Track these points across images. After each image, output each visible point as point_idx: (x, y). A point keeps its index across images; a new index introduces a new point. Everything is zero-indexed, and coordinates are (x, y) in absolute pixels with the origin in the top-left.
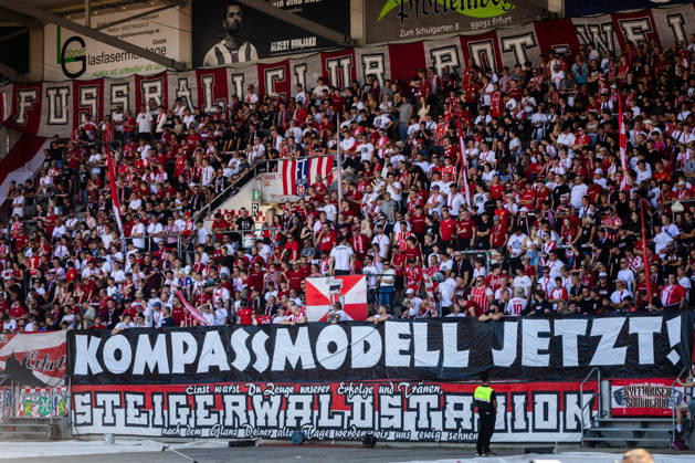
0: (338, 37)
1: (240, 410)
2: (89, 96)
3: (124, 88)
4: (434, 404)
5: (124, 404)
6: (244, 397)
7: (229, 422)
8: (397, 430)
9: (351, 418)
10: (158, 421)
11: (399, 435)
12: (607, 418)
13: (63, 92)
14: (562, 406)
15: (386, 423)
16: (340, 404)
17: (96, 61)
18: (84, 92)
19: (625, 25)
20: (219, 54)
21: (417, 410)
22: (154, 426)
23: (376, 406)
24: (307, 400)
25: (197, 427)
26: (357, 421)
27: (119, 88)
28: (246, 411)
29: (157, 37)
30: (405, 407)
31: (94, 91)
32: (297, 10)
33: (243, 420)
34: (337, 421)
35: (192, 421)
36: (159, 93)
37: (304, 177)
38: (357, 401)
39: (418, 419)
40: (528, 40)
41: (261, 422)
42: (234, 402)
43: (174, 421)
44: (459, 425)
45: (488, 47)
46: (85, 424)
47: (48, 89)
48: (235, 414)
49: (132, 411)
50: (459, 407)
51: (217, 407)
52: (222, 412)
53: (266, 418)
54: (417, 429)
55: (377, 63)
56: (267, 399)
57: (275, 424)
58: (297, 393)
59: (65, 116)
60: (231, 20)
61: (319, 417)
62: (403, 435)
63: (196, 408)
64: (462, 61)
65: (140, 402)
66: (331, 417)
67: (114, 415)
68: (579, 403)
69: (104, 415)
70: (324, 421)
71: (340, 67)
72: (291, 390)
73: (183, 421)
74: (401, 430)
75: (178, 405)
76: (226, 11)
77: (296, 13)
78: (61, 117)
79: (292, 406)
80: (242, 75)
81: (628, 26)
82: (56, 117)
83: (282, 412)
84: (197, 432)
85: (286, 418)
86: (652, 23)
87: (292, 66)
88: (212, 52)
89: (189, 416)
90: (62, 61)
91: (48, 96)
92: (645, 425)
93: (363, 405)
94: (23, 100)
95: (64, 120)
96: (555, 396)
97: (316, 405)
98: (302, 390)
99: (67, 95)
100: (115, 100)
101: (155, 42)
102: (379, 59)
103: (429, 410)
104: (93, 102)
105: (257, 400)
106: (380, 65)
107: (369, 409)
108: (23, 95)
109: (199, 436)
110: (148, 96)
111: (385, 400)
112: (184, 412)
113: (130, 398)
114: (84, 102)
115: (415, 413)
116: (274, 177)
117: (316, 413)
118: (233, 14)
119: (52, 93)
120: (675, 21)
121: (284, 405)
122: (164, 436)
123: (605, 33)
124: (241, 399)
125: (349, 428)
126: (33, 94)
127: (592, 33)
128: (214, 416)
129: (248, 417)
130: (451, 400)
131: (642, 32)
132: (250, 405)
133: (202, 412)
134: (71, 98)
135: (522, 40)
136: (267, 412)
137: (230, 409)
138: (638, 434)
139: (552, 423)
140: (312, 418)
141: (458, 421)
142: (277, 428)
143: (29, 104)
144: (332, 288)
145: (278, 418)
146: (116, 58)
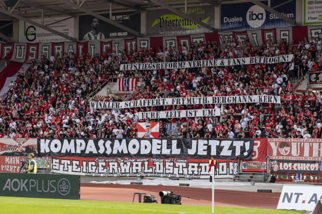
0: (137, 33)
1: (115, 168)
2: (33, 50)
3: (47, 47)
4: (185, 166)
5: (72, 164)
6: (117, 163)
7: (111, 171)
8: (172, 174)
9: (155, 169)
10: (84, 170)
11: (172, 176)
12: (241, 172)
13: (23, 47)
14: (228, 166)
15: (167, 171)
16: (151, 165)
17: (40, 35)
18: (31, 48)
19: (238, 36)
20: (89, 36)
21: (179, 167)
22: (83, 172)
23: (164, 165)
24: (140, 164)
25: (99, 173)
26: (157, 170)
27: (46, 47)
28: (118, 168)
29: (65, 28)
30: (174, 166)
31: (35, 48)
32: (120, 22)
33: (116, 171)
34: (150, 170)
35: (97, 171)
36: (61, 50)
37: (127, 85)
38: (157, 164)
39: (179, 170)
40: (202, 40)
41: (123, 171)
42: (113, 165)
43: (90, 171)
44: (193, 173)
45: (187, 41)
46: (56, 169)
47: (16, 46)
48: (113, 169)
49: (75, 167)
50: (193, 167)
51: (106, 166)
52: (108, 168)
53: (125, 170)
54: (179, 174)
55: (145, 43)
56: (125, 163)
57: (128, 172)
58: (136, 161)
59: (22, 56)
60: (94, 24)
61: (144, 169)
62: (174, 176)
63: (98, 167)
64: (177, 45)
65: (78, 164)
66: (148, 169)
67: (68, 168)
68: (233, 166)
69: (64, 167)
70: (146, 170)
71: (131, 44)
72: (134, 160)
73: (94, 171)
74: (173, 174)
75: (92, 165)
76: (92, 20)
77: (119, 23)
78: (21, 56)
79: (134, 166)
80: (94, 45)
81: (239, 37)
82: (19, 56)
83: (131, 168)
84: (99, 175)
85: (132, 170)
86: (247, 36)
87: (113, 43)
88: (87, 35)
89: (96, 169)
90: (26, 35)
91: (17, 48)
92: (254, 174)
93: (160, 165)
94: (6, 50)
95: (22, 58)
96: (226, 163)
97: (143, 165)
98: (138, 160)
99: (24, 48)
100: (44, 51)
101: (64, 30)
102: (146, 42)
103: (183, 167)
104: (35, 52)
105: (122, 164)
106: (146, 44)
107: (162, 167)
108: (6, 48)
109: (99, 176)
110: (56, 51)
111: (167, 164)
112: (94, 168)
113: (74, 162)
114: (31, 51)
115: (178, 169)
116: (115, 84)
117: (143, 168)
118: (95, 22)
119: (18, 47)
120: (254, 36)
121: (132, 165)
122: (87, 176)
123: (230, 38)
124: (116, 164)
125: (155, 173)
126: (10, 48)
127: (225, 38)
128: (105, 170)
129: (118, 170)
130: (191, 165)
131: (244, 39)
132: (119, 166)
133: (101, 168)
134: (25, 50)
135: (200, 39)
136: (125, 168)
137: (111, 167)
138: (251, 177)
139: (225, 172)
140: (142, 169)
141: (193, 171)
142: (129, 173)
143: (8, 51)
144: (147, 126)
145: (129, 170)
146: (49, 35)
